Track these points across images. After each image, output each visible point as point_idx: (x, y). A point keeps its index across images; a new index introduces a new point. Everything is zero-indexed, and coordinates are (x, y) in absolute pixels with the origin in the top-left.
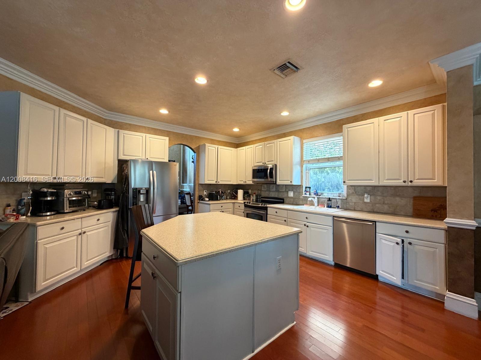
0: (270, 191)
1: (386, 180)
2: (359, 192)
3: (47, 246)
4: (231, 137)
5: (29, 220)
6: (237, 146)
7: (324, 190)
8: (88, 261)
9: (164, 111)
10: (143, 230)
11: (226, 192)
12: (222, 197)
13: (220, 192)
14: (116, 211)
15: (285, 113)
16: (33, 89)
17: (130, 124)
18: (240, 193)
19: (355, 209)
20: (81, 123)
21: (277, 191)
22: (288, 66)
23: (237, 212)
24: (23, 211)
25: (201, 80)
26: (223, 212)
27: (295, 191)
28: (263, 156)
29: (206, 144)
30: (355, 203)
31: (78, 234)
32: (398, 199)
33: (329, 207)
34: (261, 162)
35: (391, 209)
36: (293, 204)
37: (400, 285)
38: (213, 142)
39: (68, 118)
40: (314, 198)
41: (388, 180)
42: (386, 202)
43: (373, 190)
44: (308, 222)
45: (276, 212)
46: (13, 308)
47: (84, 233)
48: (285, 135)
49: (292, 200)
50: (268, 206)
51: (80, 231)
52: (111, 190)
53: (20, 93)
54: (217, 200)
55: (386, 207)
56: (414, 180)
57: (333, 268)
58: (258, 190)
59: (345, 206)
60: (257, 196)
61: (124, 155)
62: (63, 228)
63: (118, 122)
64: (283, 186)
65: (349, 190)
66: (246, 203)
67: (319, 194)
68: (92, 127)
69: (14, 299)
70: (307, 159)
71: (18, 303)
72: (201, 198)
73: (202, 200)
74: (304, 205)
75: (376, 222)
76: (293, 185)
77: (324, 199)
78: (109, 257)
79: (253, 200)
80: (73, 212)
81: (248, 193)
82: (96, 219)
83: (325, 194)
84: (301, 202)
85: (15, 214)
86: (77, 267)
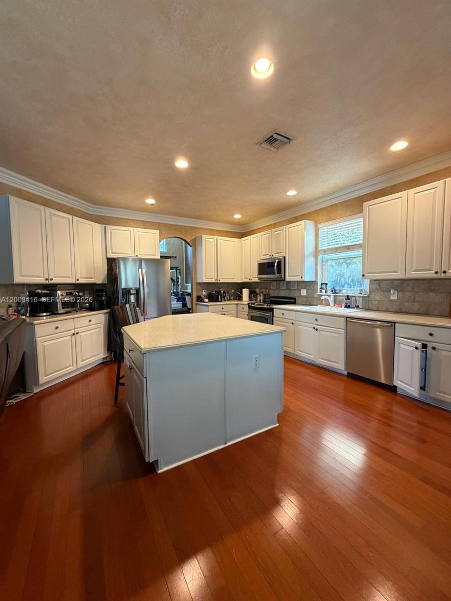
0: (280, 290)
1: (414, 271)
2: (384, 288)
3: (45, 344)
4: (232, 225)
5: (28, 320)
6: (242, 235)
7: (343, 286)
8: (83, 361)
9: (150, 201)
10: (123, 327)
11: (230, 292)
12: (224, 297)
13: (222, 292)
14: (107, 313)
15: (292, 193)
16: (20, 190)
17: (117, 218)
18: (246, 292)
19: (380, 309)
20: (67, 221)
21: (288, 289)
22: (275, 139)
23: (242, 315)
24: (22, 311)
25: (182, 164)
26: (224, 314)
27: (309, 288)
28: (270, 248)
29: (203, 235)
30: (379, 301)
31: (71, 334)
32: (432, 294)
33: (348, 307)
34: (268, 254)
35: (422, 309)
36: (306, 305)
37: (418, 397)
38: (212, 232)
39: (54, 218)
40: (330, 296)
41: (416, 270)
42: (417, 299)
43: (401, 284)
44: (317, 325)
45: (283, 314)
46: (23, 397)
47: (78, 333)
48: (297, 219)
49: (305, 299)
50: (274, 306)
51: (73, 331)
52: (102, 291)
53: (8, 197)
54: (218, 301)
55: (416, 305)
56: (449, 270)
57: (346, 379)
58: (267, 288)
59: (367, 306)
60: (265, 295)
61: (112, 253)
62: (57, 328)
63: (105, 216)
64: (294, 284)
65: (373, 286)
66: (250, 304)
67: (337, 291)
68: (77, 224)
69: (22, 389)
70: (324, 248)
71: (26, 394)
72: (200, 299)
73: (201, 301)
74: (317, 305)
75: (395, 323)
76: (306, 282)
77: (342, 298)
78: (103, 358)
79: (260, 300)
80: (66, 313)
81: (255, 292)
82: (88, 321)
83: (344, 291)
84: (315, 302)
85: (16, 314)
86: (73, 366)
